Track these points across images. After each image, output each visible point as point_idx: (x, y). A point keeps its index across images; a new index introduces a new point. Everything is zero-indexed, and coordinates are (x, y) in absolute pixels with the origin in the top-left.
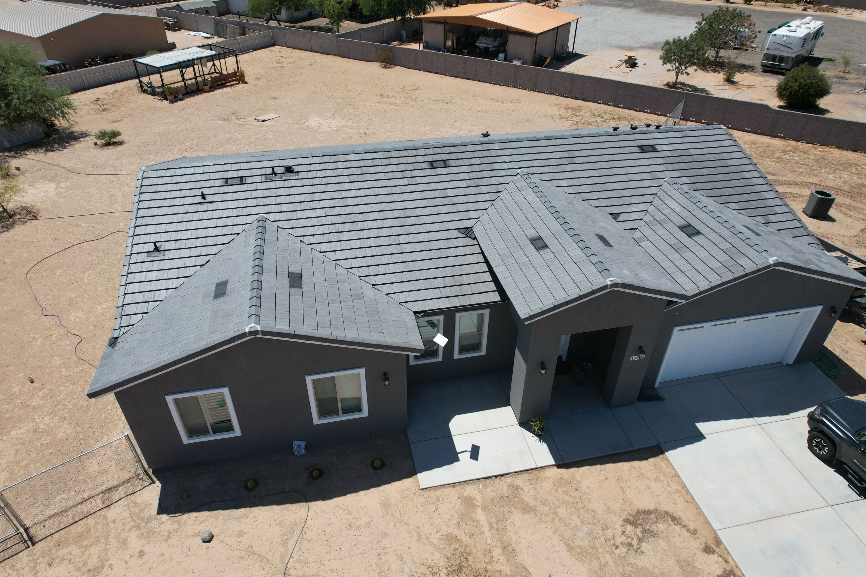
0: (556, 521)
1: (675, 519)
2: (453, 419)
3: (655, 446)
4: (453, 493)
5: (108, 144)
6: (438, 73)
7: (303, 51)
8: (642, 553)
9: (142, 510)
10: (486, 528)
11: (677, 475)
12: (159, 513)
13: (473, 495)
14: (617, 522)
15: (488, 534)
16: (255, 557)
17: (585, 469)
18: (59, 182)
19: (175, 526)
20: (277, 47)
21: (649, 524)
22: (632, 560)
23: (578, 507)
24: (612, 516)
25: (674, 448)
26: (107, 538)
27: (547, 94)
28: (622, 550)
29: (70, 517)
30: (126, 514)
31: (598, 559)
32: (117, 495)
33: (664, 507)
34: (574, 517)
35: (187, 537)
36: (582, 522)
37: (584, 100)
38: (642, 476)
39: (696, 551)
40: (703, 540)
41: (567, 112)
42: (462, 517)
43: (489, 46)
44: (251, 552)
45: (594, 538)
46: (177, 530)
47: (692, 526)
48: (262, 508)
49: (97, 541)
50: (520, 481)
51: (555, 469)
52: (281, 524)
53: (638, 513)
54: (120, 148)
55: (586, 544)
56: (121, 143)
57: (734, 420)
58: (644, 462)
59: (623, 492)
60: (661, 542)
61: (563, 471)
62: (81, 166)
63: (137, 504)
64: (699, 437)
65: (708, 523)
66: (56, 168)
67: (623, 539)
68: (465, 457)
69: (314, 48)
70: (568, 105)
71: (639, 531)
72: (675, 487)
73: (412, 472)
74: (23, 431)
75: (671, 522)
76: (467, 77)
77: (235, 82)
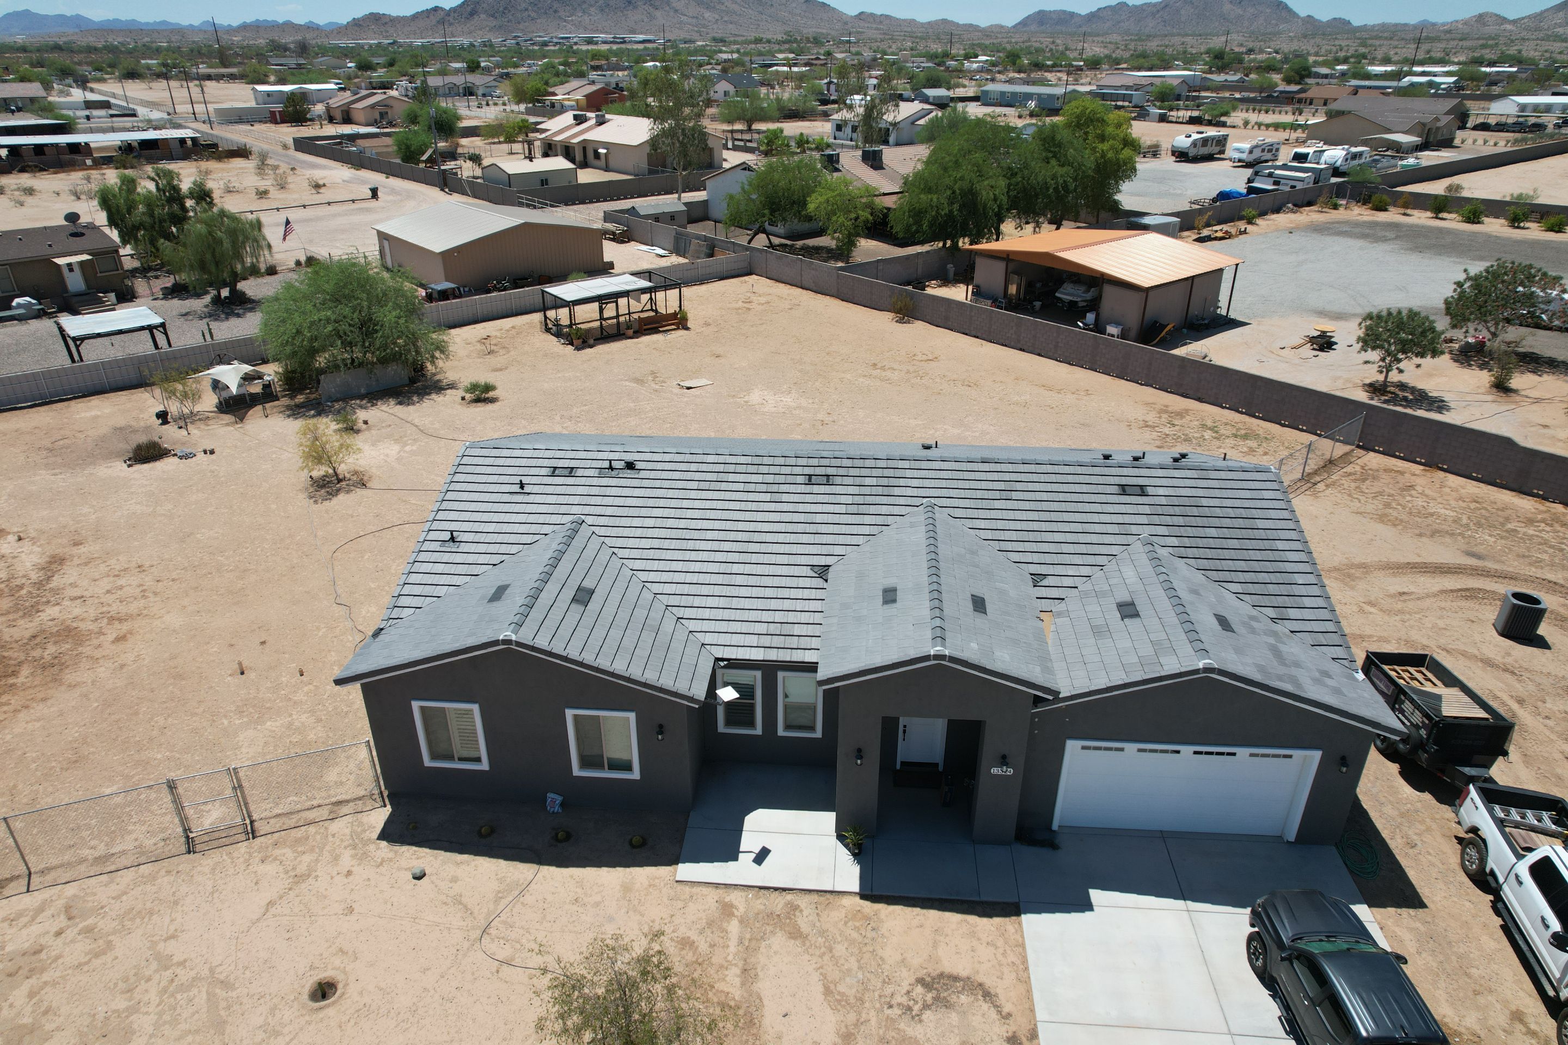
0: (826, 958)
1: (987, 995)
2: (755, 812)
3: (1012, 904)
4: (712, 896)
5: (478, 400)
6: (977, 337)
7: (789, 286)
8: (921, 1021)
9: (365, 831)
10: (733, 943)
11: (1023, 946)
12: (379, 838)
13: (736, 903)
14: (906, 978)
15: (732, 949)
16: (460, 907)
17: (898, 909)
18: (406, 445)
19: (391, 855)
20: (754, 276)
21: (950, 992)
22: (902, 1026)
23: (865, 949)
24: (904, 970)
25: (1039, 911)
26: (322, 849)
27: (1141, 384)
28: (897, 1011)
29: (294, 820)
30: (348, 831)
31: (860, 1014)
32: (345, 810)
33: (980, 978)
34: (853, 960)
35: (399, 869)
36: (860, 968)
37: (1200, 400)
38: (973, 934)
39: (995, 1038)
40: (1013, 1028)
41: (1160, 417)
42: (710, 924)
43: (1075, 299)
44: (458, 900)
45: (866, 989)
46: (391, 860)
47: (1007, 1008)
48: (487, 859)
49: (312, 850)
50: (803, 902)
51: (857, 899)
52: (501, 880)
53: (941, 975)
54: (490, 407)
55: (851, 993)
56: (493, 400)
57: (1153, 898)
58: (985, 920)
59: (935, 945)
60: (954, 1017)
61: (867, 904)
62: (437, 425)
63: (361, 824)
64: (1086, 906)
65: (1032, 1010)
66: (409, 425)
67: (904, 1000)
68: (746, 859)
69: (805, 284)
70: (1167, 406)
71: (929, 997)
72: (1012, 958)
73: (674, 860)
74: (278, 724)
75: (980, 997)
76: (1020, 346)
77: (673, 327)
